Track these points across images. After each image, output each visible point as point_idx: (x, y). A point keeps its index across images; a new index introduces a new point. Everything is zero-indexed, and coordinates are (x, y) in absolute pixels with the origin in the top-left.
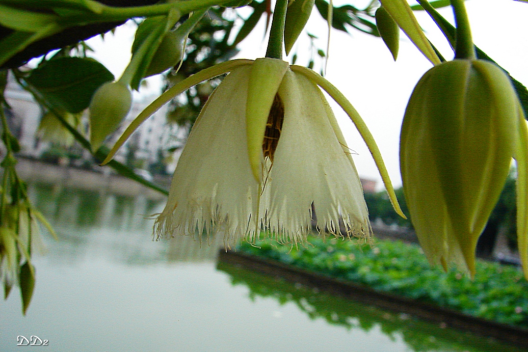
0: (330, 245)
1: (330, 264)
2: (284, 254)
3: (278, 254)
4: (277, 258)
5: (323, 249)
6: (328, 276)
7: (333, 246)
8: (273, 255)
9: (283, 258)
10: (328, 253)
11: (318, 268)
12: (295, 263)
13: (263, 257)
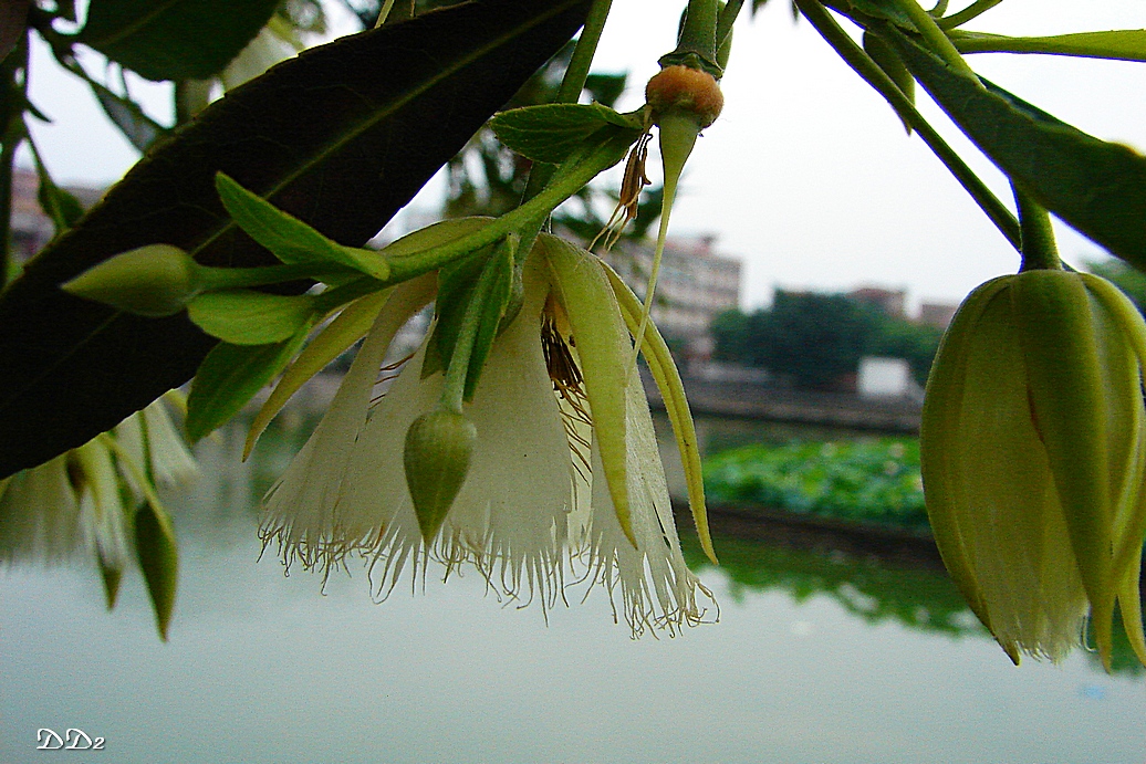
0: (891, 458)
1: (895, 500)
3: (779, 493)
4: (778, 503)
5: (877, 471)
6: (896, 527)
7: (897, 461)
10: (888, 476)
11: (869, 513)
12: (818, 507)
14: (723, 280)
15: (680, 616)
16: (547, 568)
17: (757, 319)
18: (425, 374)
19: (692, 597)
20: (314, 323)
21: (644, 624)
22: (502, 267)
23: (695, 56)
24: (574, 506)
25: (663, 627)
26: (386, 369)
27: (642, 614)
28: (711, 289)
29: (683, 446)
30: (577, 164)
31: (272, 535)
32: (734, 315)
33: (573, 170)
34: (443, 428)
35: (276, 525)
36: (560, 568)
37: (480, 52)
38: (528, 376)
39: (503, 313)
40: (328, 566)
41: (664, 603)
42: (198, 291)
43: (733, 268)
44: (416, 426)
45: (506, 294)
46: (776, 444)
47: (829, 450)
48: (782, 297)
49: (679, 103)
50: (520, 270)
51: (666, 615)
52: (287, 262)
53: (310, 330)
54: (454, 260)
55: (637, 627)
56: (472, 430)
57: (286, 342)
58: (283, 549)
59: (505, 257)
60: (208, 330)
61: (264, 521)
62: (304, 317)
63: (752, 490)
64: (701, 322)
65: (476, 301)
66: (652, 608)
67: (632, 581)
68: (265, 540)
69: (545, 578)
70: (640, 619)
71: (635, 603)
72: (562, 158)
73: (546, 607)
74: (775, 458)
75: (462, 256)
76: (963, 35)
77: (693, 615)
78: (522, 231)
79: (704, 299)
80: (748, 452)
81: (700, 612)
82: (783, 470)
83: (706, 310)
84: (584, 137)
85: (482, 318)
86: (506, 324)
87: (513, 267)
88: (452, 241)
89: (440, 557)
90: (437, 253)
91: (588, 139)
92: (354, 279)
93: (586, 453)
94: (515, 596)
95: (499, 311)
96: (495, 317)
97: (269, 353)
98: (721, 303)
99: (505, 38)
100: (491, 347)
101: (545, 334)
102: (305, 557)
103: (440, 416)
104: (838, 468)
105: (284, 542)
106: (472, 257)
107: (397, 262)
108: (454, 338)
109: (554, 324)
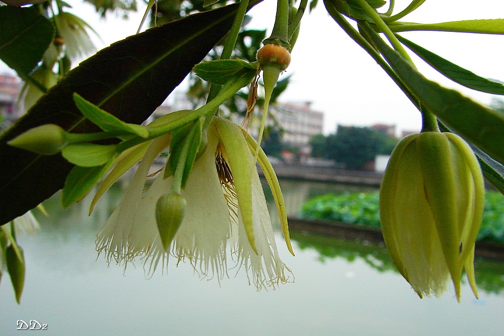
2: (346, 214)
3: (340, 215)
4: (340, 220)
8: (335, 217)
9: (345, 218)
12: (357, 222)
13: (327, 221)
14: (315, 122)
15: (278, 281)
16: (220, 262)
17: (330, 139)
18: (165, 177)
19: (283, 272)
20: (116, 157)
21: (262, 285)
22: (197, 131)
23: (278, 40)
24: (231, 235)
25: (270, 286)
26: (150, 176)
27: (261, 281)
28: (310, 126)
29: (278, 205)
30: (231, 85)
31: (102, 249)
32: (320, 137)
33: (228, 88)
34: (172, 201)
35: (104, 244)
36: (226, 263)
37: (190, 39)
38: (210, 180)
39: (197, 151)
40: (126, 264)
41: (271, 276)
42: (66, 144)
43: (319, 116)
44: (160, 200)
45: (199, 143)
46: (339, 193)
47: (362, 196)
48: (341, 129)
49: (271, 61)
50: (206, 132)
51: (271, 281)
52: (106, 130)
53: (115, 160)
54: (177, 128)
55: (259, 286)
56: (184, 201)
57: (104, 165)
58: (107, 254)
59: (198, 128)
60: (71, 160)
61: (98, 243)
62: (112, 154)
63: (328, 214)
64: (305, 140)
65: (187, 146)
66: (265, 278)
67: (257, 267)
68: (100, 251)
69: (219, 267)
70: (260, 283)
71: (258, 276)
72: (225, 82)
73: (220, 278)
74: (338, 200)
75: (180, 127)
76: (400, 24)
77: (283, 280)
78: (206, 115)
79: (306, 130)
80: (326, 197)
81: (286, 278)
82: (342, 205)
83: (308, 135)
84: (234, 73)
85: (189, 154)
86: (199, 156)
87: (201, 131)
88: (176, 120)
89: (175, 254)
90: (169, 126)
91: (235, 74)
92: (133, 137)
93: (236, 210)
94: (206, 275)
95: (196, 150)
96: (194, 153)
97: (98, 170)
98: (315, 132)
99: (200, 32)
100: (192, 166)
101: (218, 159)
102: (116, 258)
103: (171, 196)
104: (366, 204)
105: (107, 252)
106: (185, 127)
107: (152, 130)
108: (177, 162)
109: (222, 154)
